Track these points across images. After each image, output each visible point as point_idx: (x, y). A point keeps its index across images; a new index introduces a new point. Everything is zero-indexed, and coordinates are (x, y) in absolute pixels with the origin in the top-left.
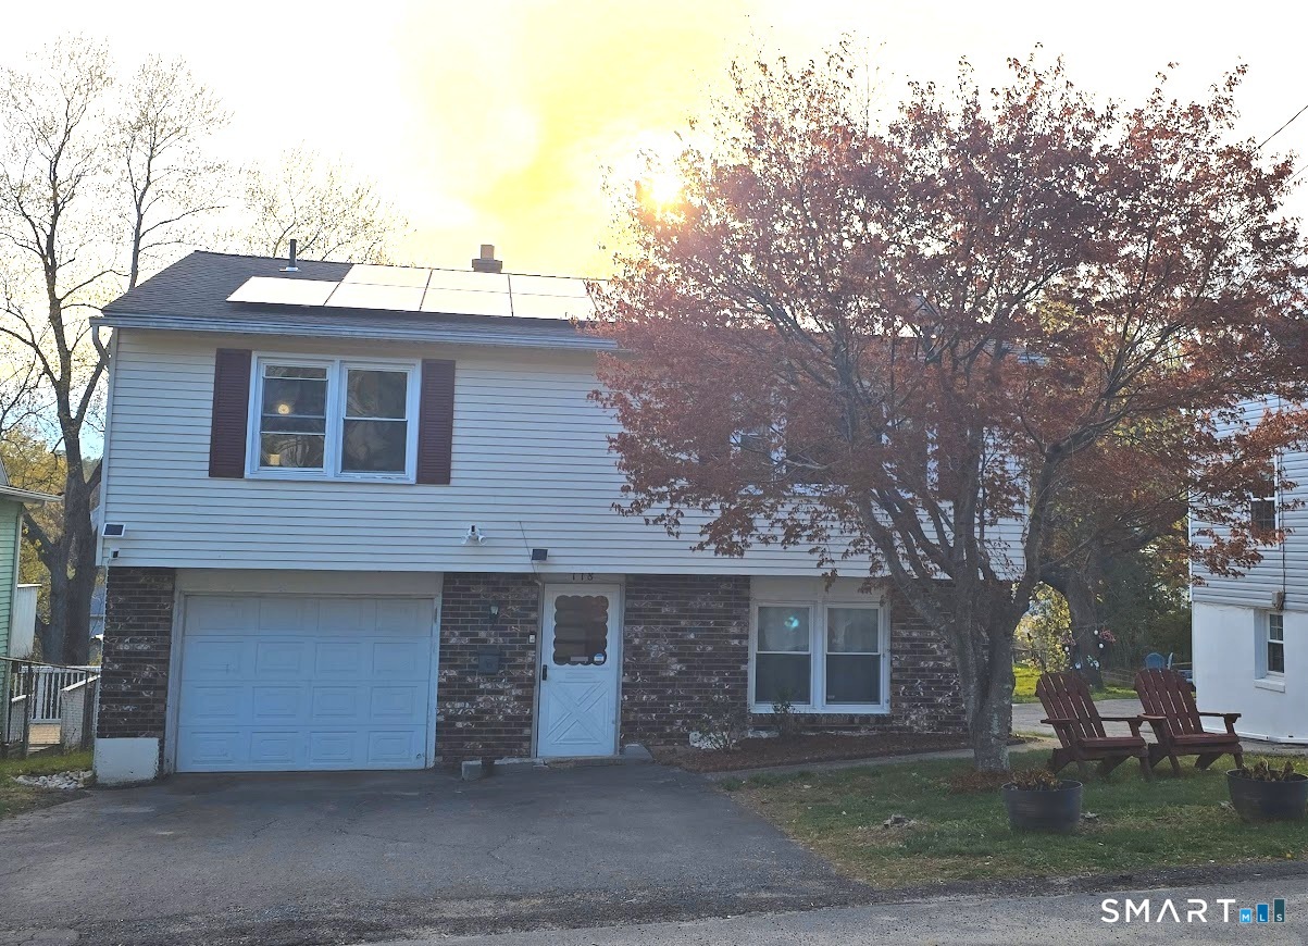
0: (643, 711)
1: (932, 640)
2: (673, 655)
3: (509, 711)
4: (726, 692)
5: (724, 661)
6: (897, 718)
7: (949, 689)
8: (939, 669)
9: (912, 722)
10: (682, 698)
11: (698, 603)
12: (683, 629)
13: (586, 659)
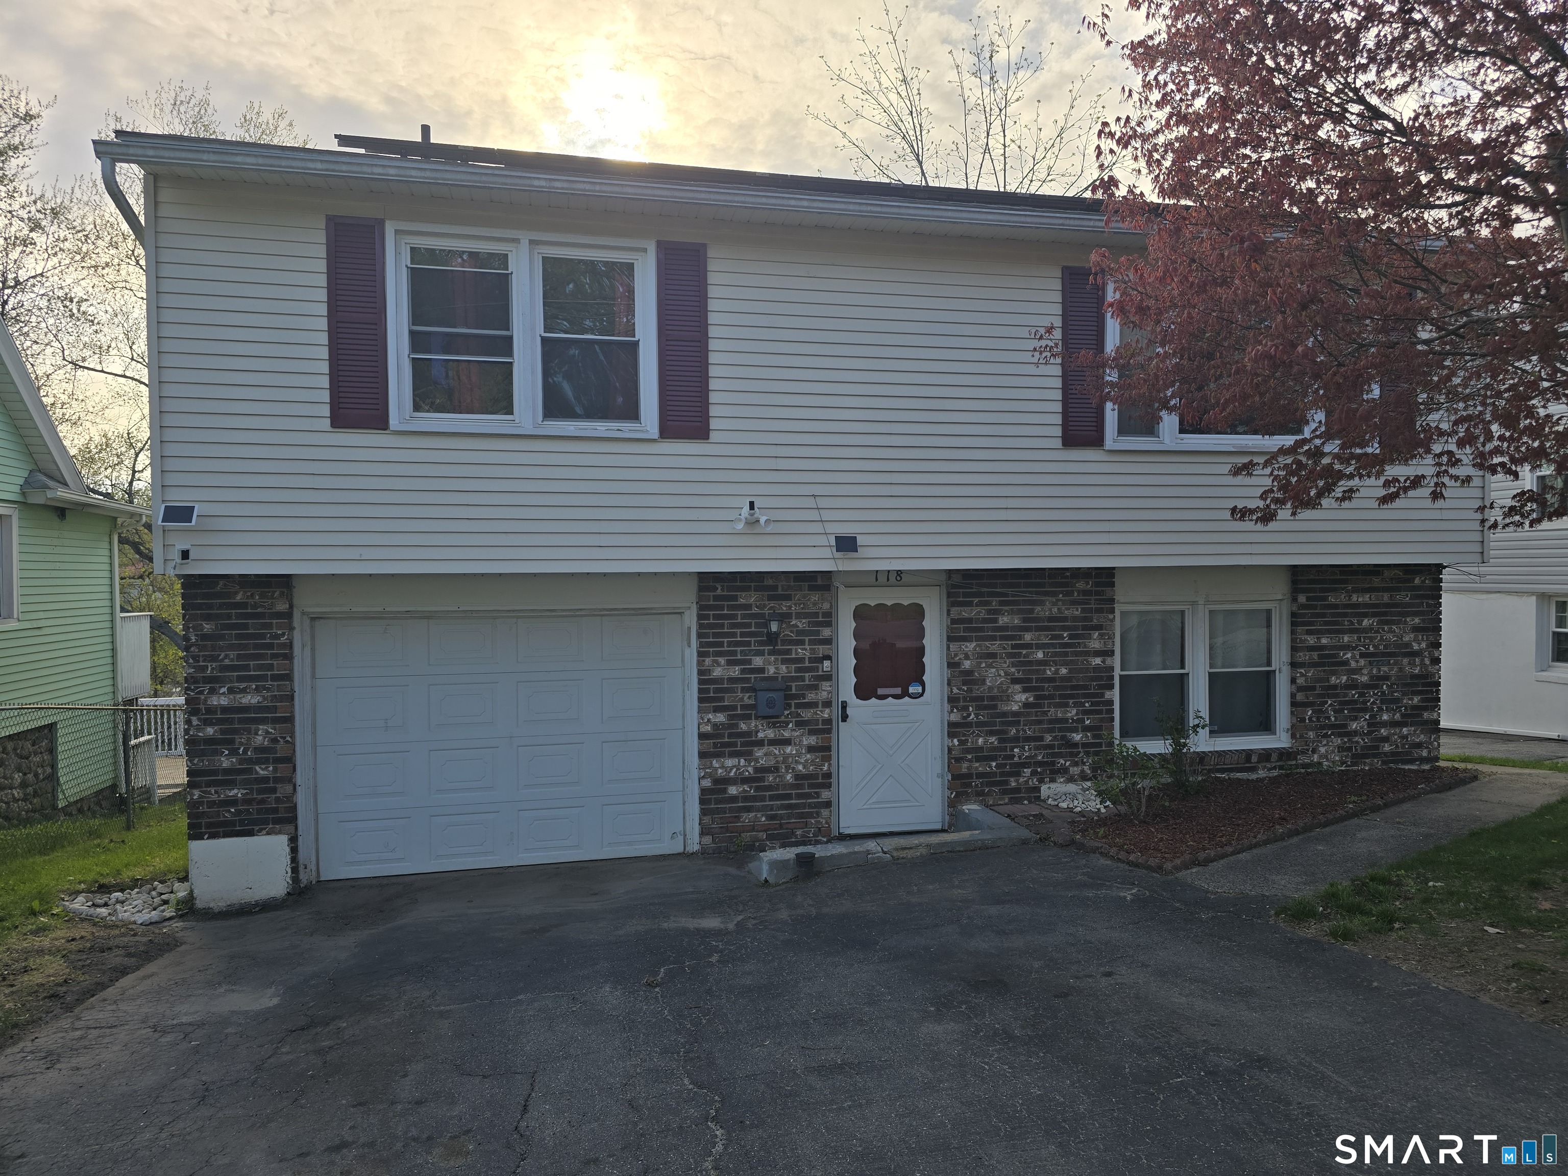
0: (978, 759)
1: (1346, 648)
2: (1015, 681)
3: (800, 767)
4: (1086, 729)
5: (1085, 687)
6: (1304, 752)
7: (1365, 710)
8: (1353, 685)
9: (1321, 757)
10: (1028, 739)
11: (1047, 609)
12: (1028, 646)
13: (898, 691)
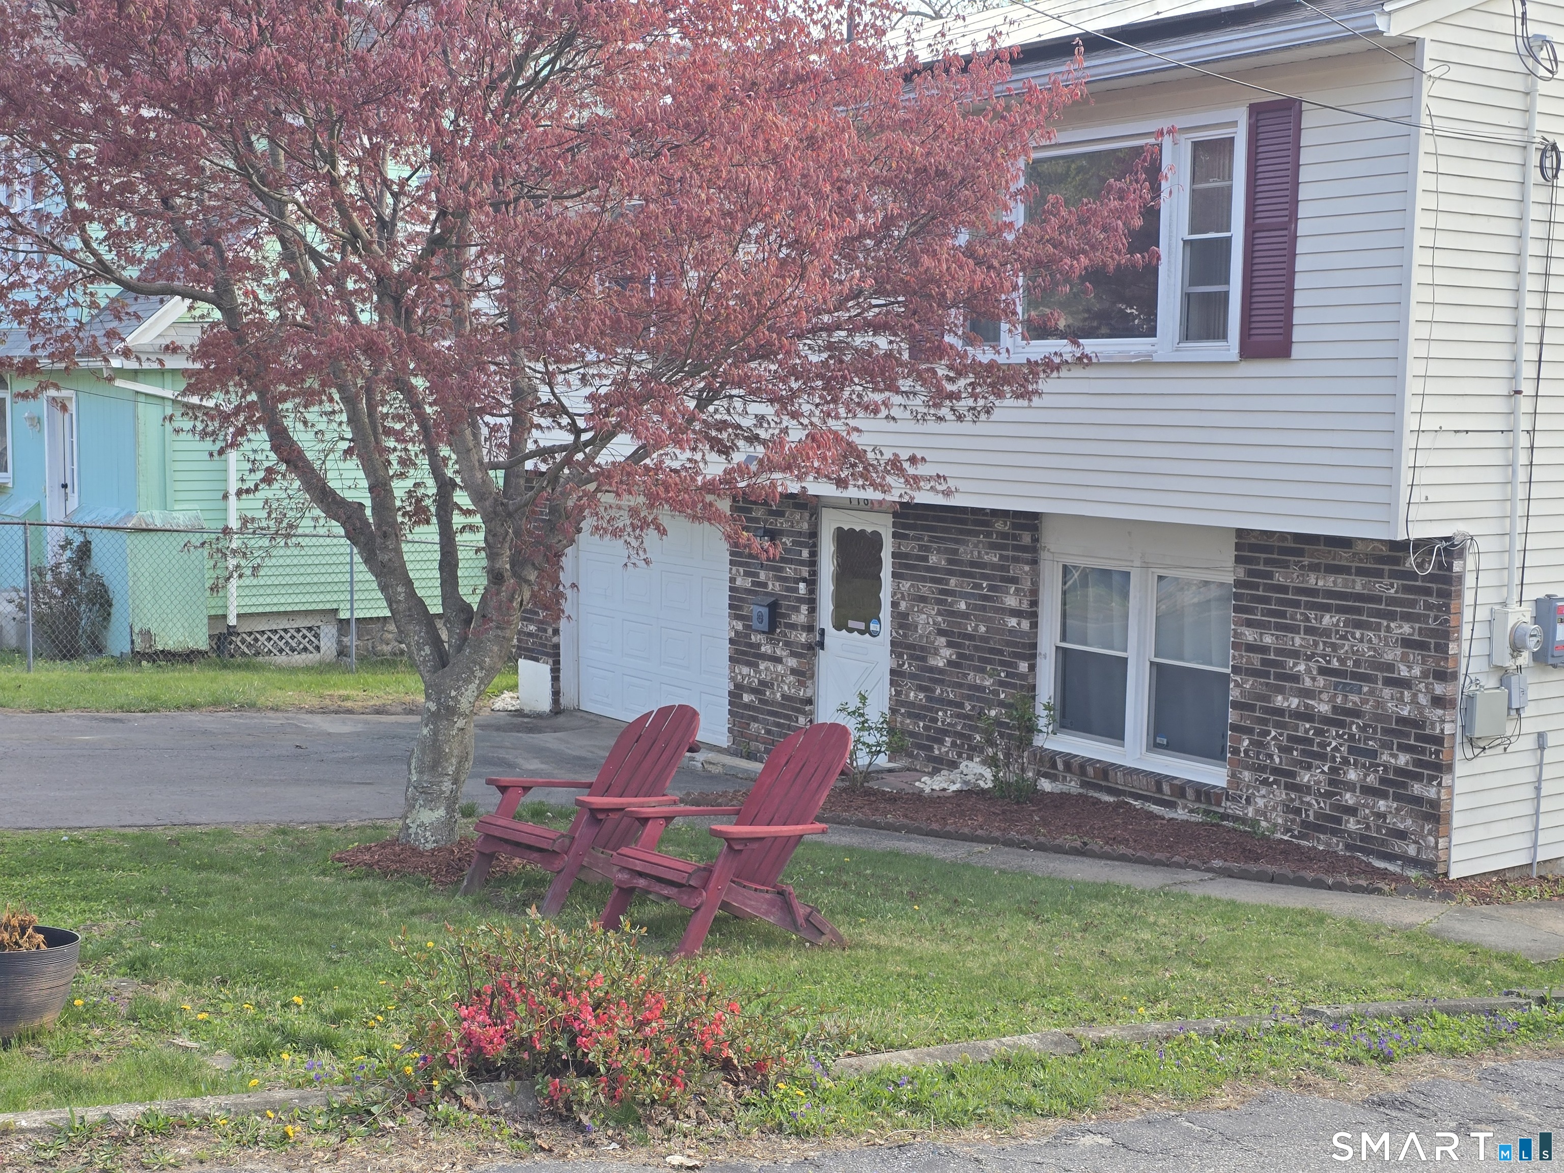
0: (910, 715)
2: (941, 632)
3: (786, 688)
5: (1000, 652)
8: (1307, 716)
10: (951, 703)
11: (968, 551)
12: (953, 592)
13: (862, 626)
